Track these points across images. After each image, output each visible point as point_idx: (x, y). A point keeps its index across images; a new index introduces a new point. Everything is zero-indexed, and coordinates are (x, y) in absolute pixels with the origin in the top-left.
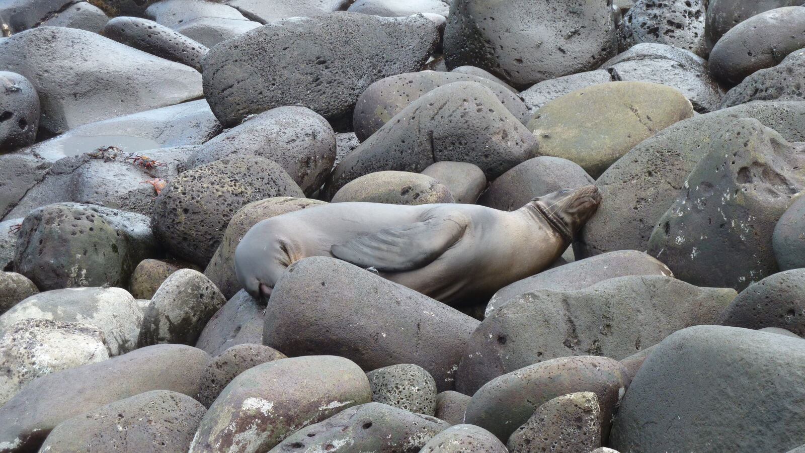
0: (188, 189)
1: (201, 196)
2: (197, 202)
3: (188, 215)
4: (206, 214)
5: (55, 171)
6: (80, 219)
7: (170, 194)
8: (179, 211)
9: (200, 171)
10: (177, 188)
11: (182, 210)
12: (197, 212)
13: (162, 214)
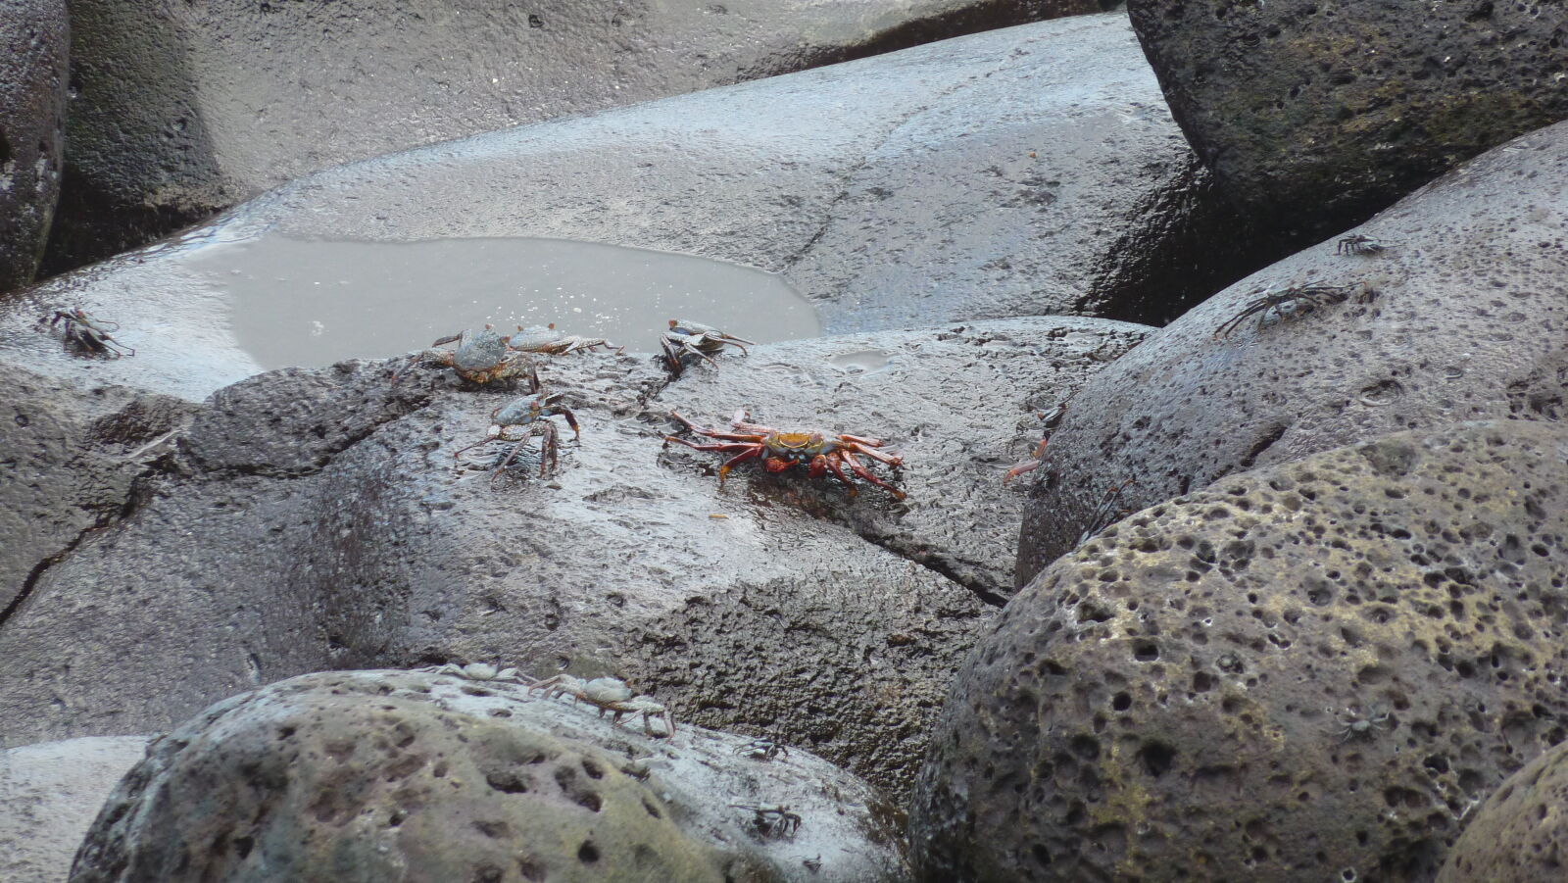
0: (1172, 620)
1: (1252, 671)
2: (1230, 704)
3: (1169, 781)
4: (1284, 780)
5: (210, 455)
6: (515, 786)
7: (1056, 651)
8: (1116, 754)
9: (1236, 511)
10: (1102, 616)
11: (1130, 749)
12: (1226, 770)
13: (1001, 767)
